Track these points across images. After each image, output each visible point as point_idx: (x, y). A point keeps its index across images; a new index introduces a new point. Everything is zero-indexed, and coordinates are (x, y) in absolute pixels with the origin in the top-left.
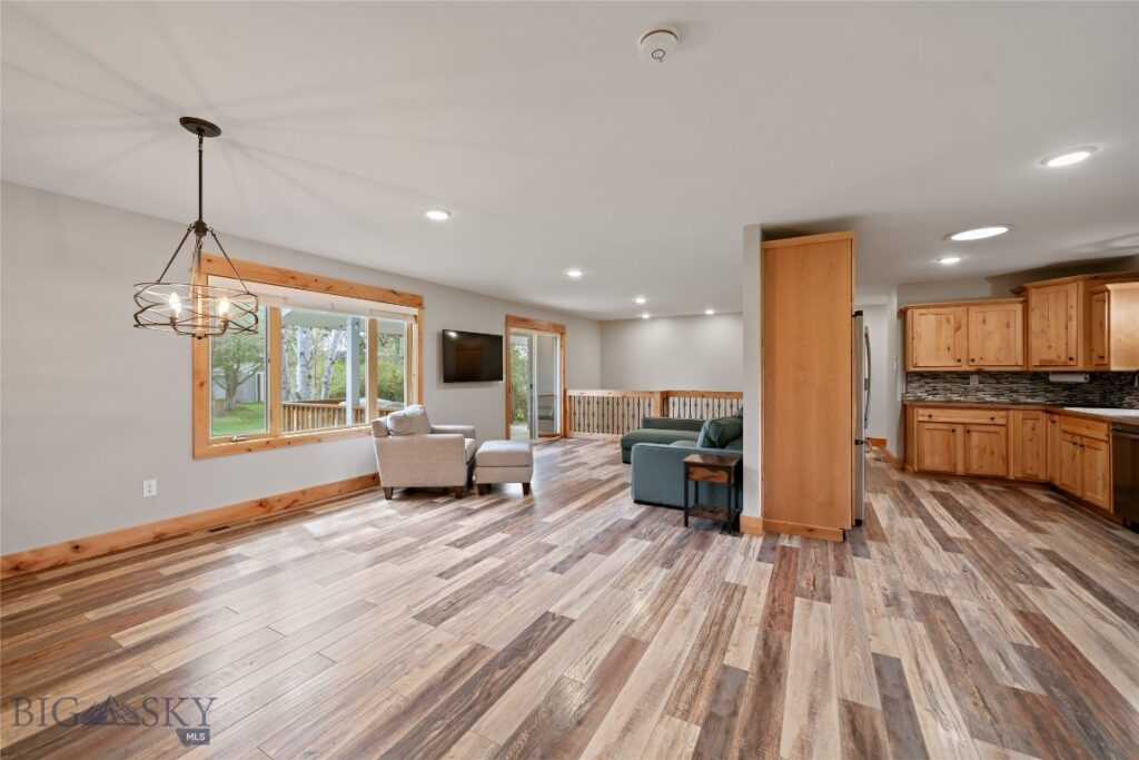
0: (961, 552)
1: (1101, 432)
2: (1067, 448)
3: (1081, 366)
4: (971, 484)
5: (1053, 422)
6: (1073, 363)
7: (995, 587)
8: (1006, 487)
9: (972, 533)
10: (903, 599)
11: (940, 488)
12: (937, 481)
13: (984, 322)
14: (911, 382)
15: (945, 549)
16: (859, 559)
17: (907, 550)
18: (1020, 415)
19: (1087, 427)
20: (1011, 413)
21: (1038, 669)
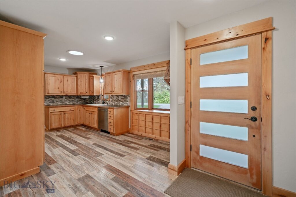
0: (79, 154)
1: (96, 110)
2: (87, 114)
3: (88, 94)
4: (66, 129)
5: (84, 108)
6: (87, 93)
7: (94, 162)
8: (74, 128)
9: (77, 146)
10: (78, 185)
11: (59, 133)
12: (56, 131)
13: (68, 81)
14: (46, 99)
15: (75, 155)
16: (51, 176)
17: (65, 162)
18: (77, 107)
19: (92, 109)
20: (75, 107)
21: (121, 184)
